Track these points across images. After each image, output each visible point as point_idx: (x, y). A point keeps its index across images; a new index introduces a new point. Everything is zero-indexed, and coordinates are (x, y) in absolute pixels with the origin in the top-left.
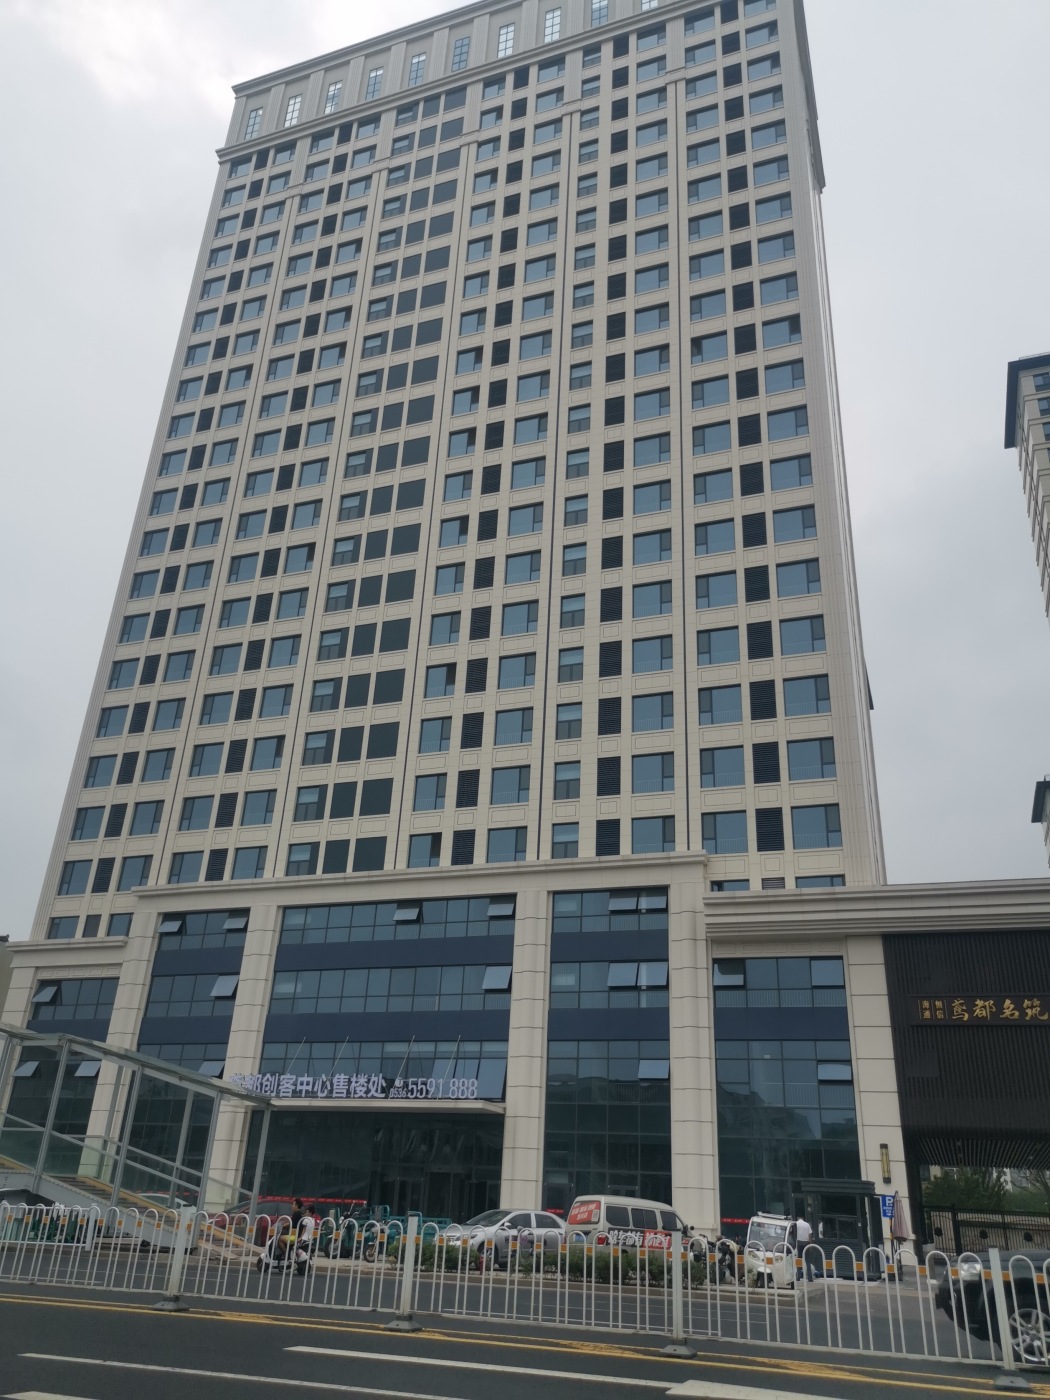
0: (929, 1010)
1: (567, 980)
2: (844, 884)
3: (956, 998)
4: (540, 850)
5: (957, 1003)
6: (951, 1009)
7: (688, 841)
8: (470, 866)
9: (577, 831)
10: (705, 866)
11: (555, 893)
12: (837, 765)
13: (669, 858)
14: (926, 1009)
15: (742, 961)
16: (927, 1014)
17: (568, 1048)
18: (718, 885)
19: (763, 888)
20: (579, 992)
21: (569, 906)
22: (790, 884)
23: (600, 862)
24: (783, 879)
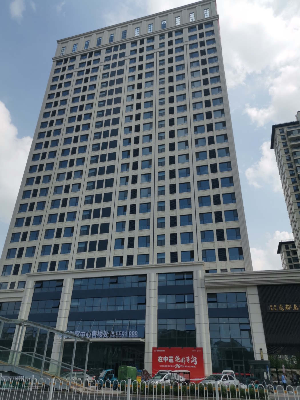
0: (272, 308)
1: (163, 300)
2: (245, 271)
3: (280, 304)
4: (153, 261)
5: (280, 306)
7: (198, 258)
8: (132, 266)
9: (164, 255)
10: (204, 265)
11: (159, 274)
12: (241, 236)
13: (193, 263)
14: (271, 307)
15: (216, 294)
16: (272, 309)
17: (164, 321)
18: (207, 271)
19: (221, 272)
20: (167, 304)
21: (163, 278)
22: (229, 271)
23: (172, 264)
24: (227, 269)
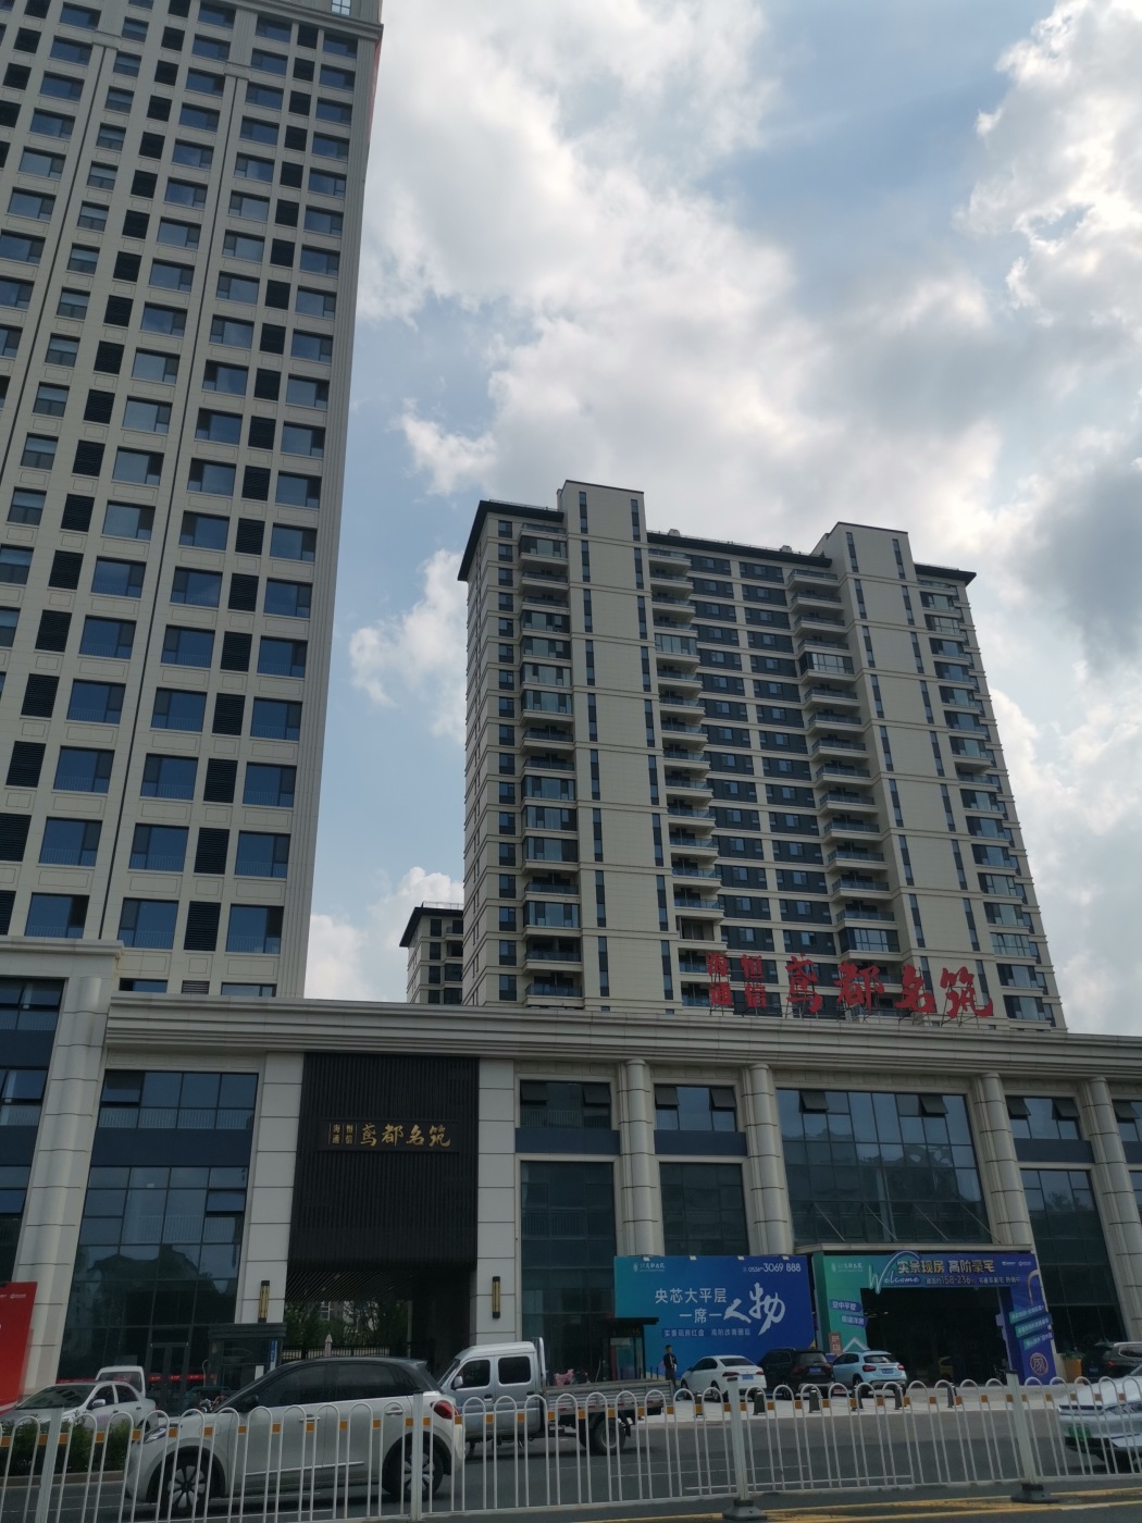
0: (339, 1135)
2: (274, 995)
3: (368, 1122)
5: (368, 1127)
6: (361, 1133)
7: (102, 926)
10: (118, 959)
12: (290, 866)
13: (74, 946)
14: (336, 1133)
15: (143, 1072)
16: (336, 1139)
18: (127, 984)
19: (182, 992)
22: (215, 989)
24: (208, 983)
